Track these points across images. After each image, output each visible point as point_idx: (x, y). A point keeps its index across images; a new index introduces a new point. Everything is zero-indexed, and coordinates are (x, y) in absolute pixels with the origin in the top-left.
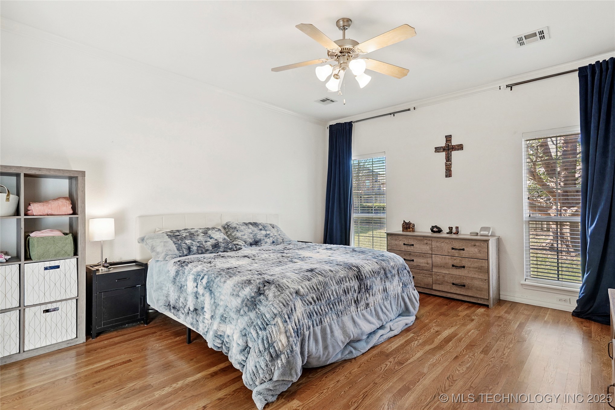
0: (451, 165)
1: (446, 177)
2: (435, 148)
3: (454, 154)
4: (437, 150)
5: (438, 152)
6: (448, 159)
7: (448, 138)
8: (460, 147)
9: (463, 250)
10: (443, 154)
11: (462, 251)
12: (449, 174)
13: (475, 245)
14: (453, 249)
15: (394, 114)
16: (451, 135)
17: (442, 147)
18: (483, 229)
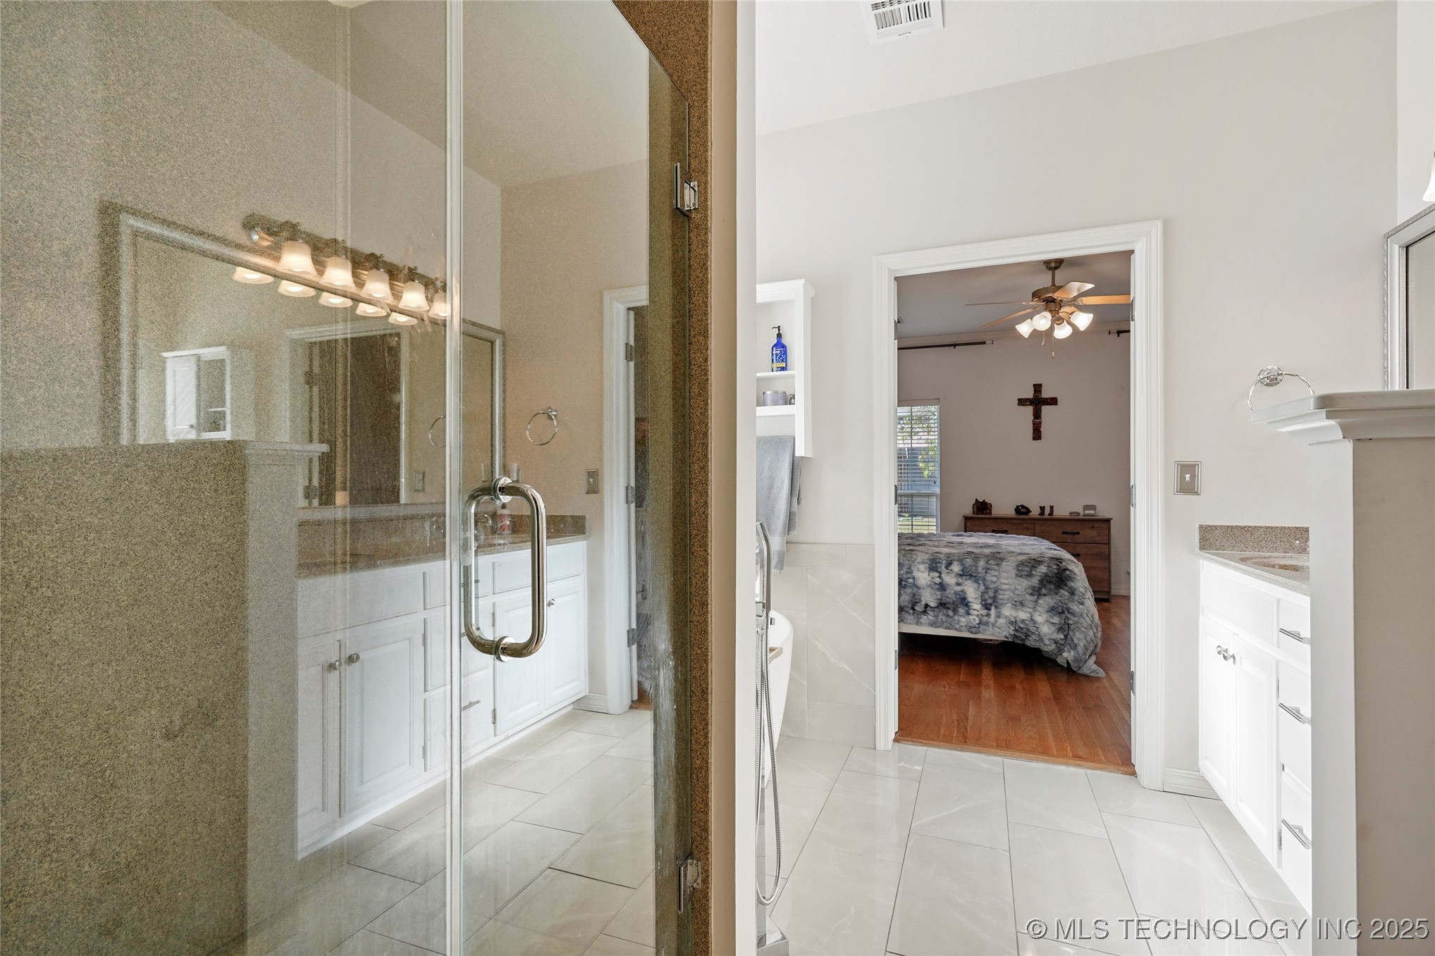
0: (1040, 423)
1: (1033, 440)
2: (1019, 399)
3: (1045, 409)
4: (1022, 402)
5: (1023, 405)
6: (1037, 415)
7: (1038, 388)
8: (1053, 401)
9: (1078, 533)
10: (1029, 410)
11: (1076, 536)
12: (1037, 435)
13: (1093, 527)
14: (1064, 533)
15: (955, 345)
16: (1041, 385)
17: (1028, 399)
18: (1086, 507)
